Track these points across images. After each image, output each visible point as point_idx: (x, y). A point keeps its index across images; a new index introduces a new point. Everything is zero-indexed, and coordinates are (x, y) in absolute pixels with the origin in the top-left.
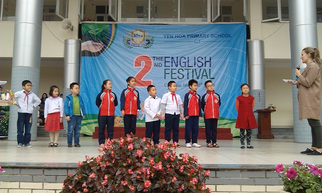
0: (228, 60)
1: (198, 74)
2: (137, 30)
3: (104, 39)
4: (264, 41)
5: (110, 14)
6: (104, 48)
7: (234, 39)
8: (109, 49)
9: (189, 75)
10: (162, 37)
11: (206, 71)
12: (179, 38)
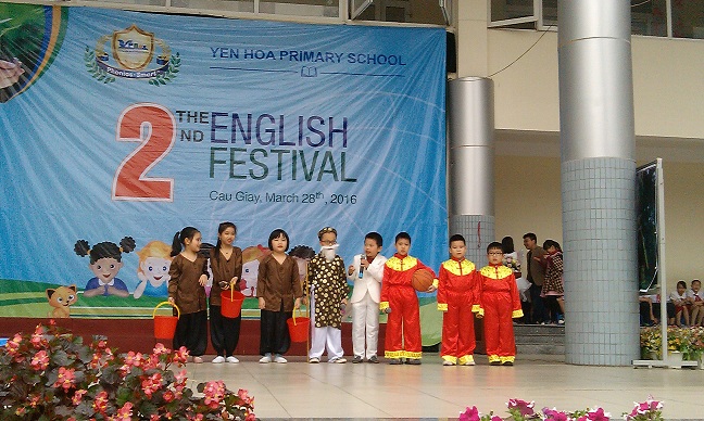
0: (394, 131)
1: (309, 167)
2: (129, 29)
3: (25, 49)
4: (495, 79)
7: (413, 70)
8: (40, 82)
9: (283, 167)
10: (205, 55)
11: (331, 159)
12: (255, 60)
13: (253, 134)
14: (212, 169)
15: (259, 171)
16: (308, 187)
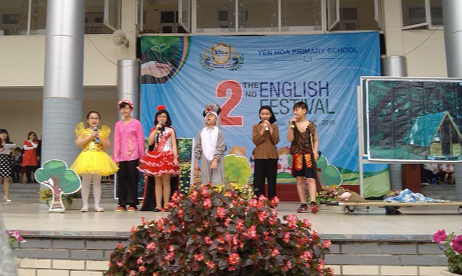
0: (353, 86)
1: (309, 107)
2: (219, 45)
3: (172, 58)
4: (408, 57)
5: (180, 21)
6: (173, 72)
7: (362, 55)
8: (180, 73)
10: (255, 54)
11: (321, 102)
12: (280, 55)
13: (281, 92)
15: (285, 110)
16: (309, 117)
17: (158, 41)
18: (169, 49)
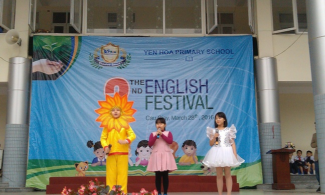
0: (230, 84)
1: (191, 103)
2: (108, 44)
3: (63, 56)
4: (277, 58)
5: (72, 23)
6: (63, 69)
7: (237, 55)
8: (70, 70)
9: (179, 103)
10: (142, 54)
11: (201, 99)
12: (164, 55)
13: (165, 89)
14: (147, 106)
15: (168, 106)
16: (191, 112)
17: (49, 40)
18: (61, 48)
